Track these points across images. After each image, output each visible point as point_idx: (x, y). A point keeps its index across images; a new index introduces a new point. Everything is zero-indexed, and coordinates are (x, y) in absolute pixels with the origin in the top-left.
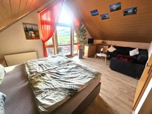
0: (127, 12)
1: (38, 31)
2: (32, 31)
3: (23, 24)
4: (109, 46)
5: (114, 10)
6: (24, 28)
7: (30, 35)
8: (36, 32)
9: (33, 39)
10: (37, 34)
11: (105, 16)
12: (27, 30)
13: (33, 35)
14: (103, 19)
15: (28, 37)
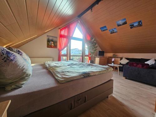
0: (133, 25)
1: (57, 42)
2: (53, 41)
3: (47, 36)
4: (121, 59)
5: (120, 25)
6: (47, 39)
7: (50, 44)
8: (55, 43)
9: (52, 47)
10: (55, 44)
11: (113, 31)
12: (49, 41)
13: (53, 45)
14: (111, 33)
15: (49, 46)
